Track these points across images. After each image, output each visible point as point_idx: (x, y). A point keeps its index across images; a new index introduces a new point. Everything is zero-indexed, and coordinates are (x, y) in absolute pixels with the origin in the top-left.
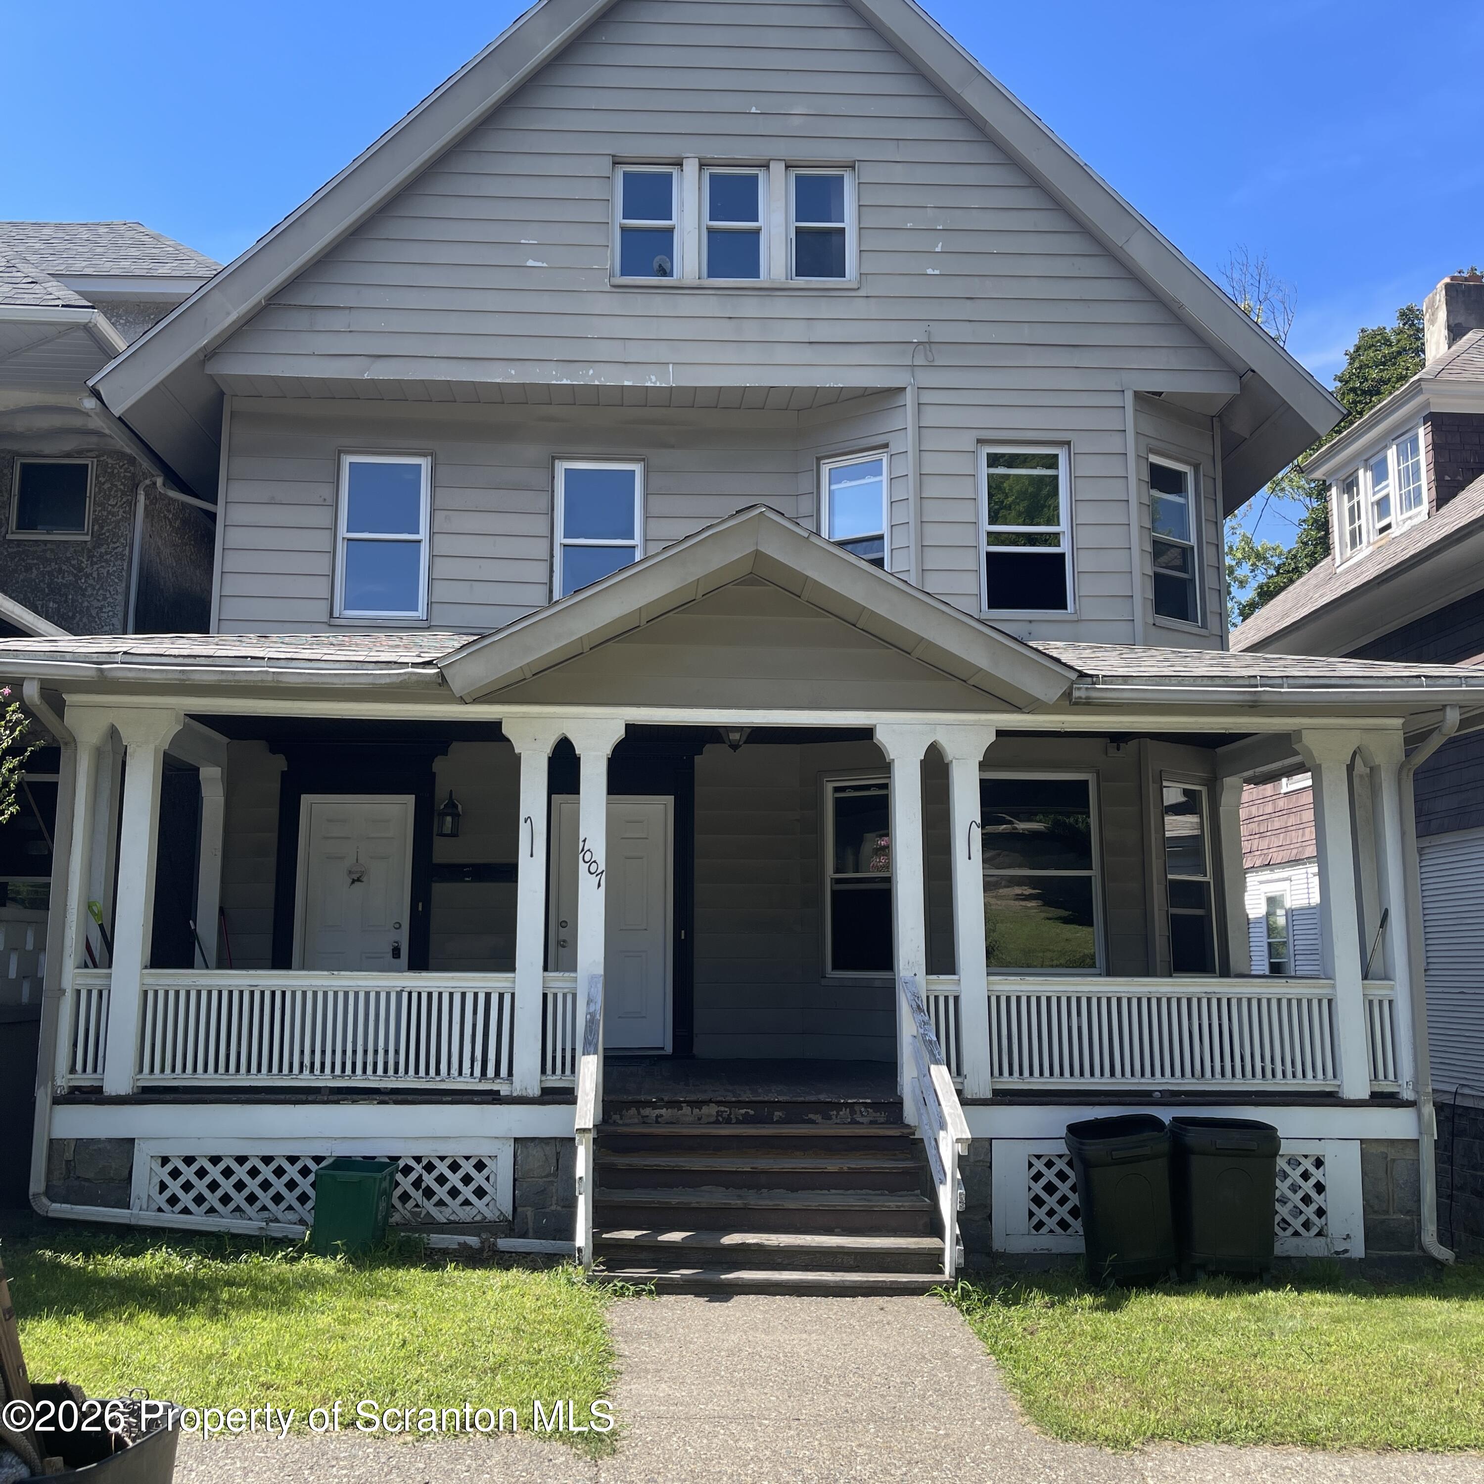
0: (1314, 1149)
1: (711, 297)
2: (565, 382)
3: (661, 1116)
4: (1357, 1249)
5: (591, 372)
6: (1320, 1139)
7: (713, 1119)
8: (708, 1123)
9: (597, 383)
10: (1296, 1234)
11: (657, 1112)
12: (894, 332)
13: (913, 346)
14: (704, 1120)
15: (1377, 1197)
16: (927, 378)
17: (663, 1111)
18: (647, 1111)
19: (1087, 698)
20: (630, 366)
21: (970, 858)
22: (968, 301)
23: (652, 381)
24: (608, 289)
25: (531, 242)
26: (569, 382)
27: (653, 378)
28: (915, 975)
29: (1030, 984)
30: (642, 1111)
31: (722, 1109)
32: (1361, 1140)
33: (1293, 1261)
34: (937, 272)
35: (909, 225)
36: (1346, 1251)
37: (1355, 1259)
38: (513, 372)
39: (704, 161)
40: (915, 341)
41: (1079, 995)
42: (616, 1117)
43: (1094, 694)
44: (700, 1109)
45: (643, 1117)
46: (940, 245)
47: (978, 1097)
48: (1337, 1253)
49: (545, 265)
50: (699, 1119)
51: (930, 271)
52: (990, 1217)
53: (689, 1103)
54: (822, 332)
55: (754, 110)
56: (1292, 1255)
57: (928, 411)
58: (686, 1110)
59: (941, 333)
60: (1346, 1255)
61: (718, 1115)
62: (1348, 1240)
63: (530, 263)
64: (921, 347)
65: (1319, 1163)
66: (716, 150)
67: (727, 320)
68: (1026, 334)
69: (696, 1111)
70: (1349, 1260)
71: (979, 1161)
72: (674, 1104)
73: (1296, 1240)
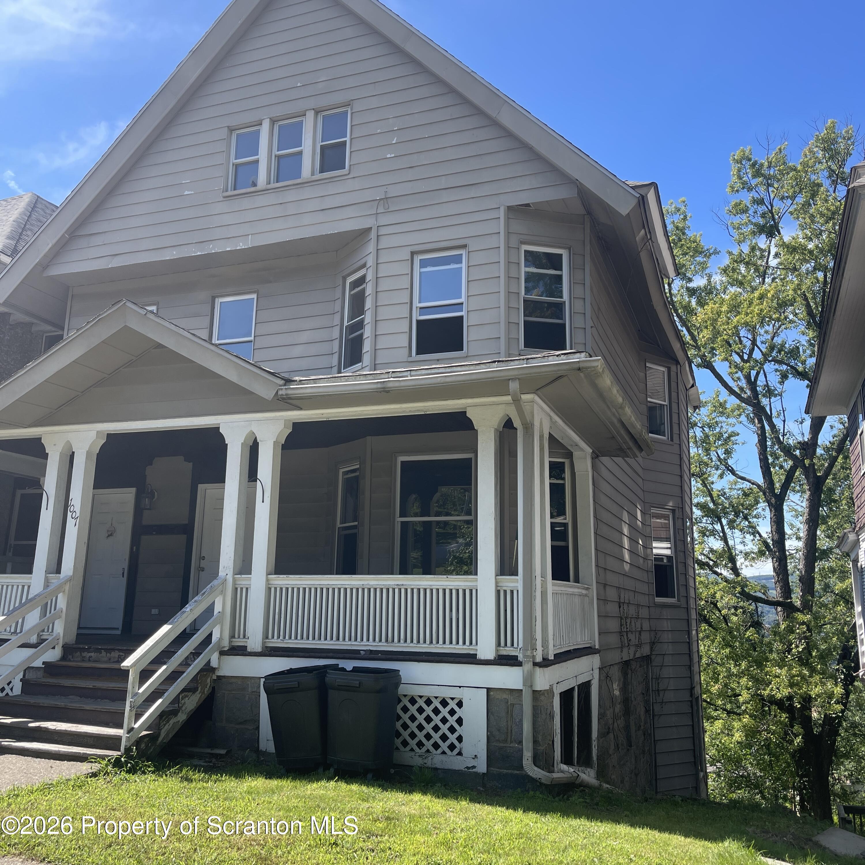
0: (456, 693)
1: (272, 194)
2: (199, 254)
3: (91, 657)
4: (482, 767)
5: (211, 246)
6: (460, 687)
7: (116, 660)
8: (114, 662)
9: (213, 252)
10: (444, 753)
11: (90, 654)
12: (368, 195)
13: (378, 202)
14: (112, 660)
15: (499, 730)
16: (383, 220)
17: (92, 654)
18: (85, 654)
19: (287, 395)
20: (230, 239)
21: (263, 502)
22: (410, 170)
23: (241, 246)
24: (222, 199)
25: (187, 181)
26: (200, 254)
27: (241, 244)
28: (227, 574)
29: (293, 580)
30: (83, 654)
31: (121, 654)
32: (489, 690)
33: (439, 771)
34: (393, 155)
35: (379, 131)
36: (474, 767)
37: (479, 773)
38: (175, 253)
39: (274, 119)
40: (378, 198)
41: (322, 587)
42: (70, 657)
43: (290, 392)
44: (110, 654)
45: (83, 657)
46: (395, 139)
47: (254, 651)
48: (468, 768)
49: (193, 192)
50: (110, 659)
51: (389, 156)
52: (258, 728)
53: (106, 650)
54: (328, 203)
55: (299, 85)
56: (438, 767)
57: (383, 240)
58: (104, 653)
59: (393, 191)
60: (474, 770)
61: (118, 658)
62: (476, 759)
63: (186, 193)
64: (382, 202)
65: (460, 704)
66: (278, 111)
67: (279, 205)
68: (443, 183)
69: (108, 654)
70: (476, 773)
71: (254, 692)
72: (99, 651)
73: (443, 757)
